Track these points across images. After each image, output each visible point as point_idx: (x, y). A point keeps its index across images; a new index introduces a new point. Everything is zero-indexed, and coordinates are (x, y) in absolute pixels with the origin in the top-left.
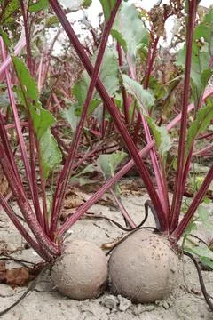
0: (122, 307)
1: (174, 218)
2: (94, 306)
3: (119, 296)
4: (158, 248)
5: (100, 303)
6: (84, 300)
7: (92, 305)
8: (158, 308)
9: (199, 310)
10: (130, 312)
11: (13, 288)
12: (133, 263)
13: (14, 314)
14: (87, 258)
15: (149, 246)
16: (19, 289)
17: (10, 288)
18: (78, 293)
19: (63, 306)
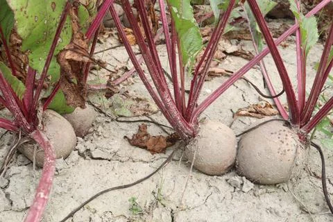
0: (245, 189)
1: (306, 115)
2: (220, 183)
3: (244, 178)
4: (285, 143)
5: (227, 180)
6: (213, 175)
7: (219, 182)
8: (278, 190)
9: (316, 199)
10: (252, 193)
11: (153, 154)
12: (260, 154)
13: (153, 181)
14: (218, 143)
15: (277, 141)
16: (157, 156)
17: (150, 154)
18: (207, 170)
19: (194, 180)
